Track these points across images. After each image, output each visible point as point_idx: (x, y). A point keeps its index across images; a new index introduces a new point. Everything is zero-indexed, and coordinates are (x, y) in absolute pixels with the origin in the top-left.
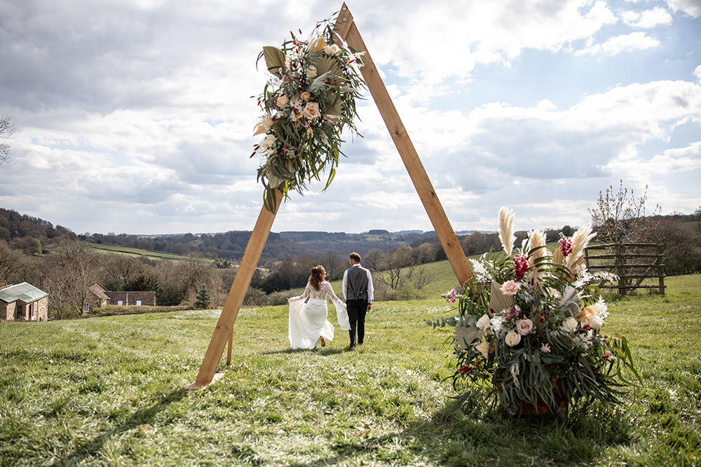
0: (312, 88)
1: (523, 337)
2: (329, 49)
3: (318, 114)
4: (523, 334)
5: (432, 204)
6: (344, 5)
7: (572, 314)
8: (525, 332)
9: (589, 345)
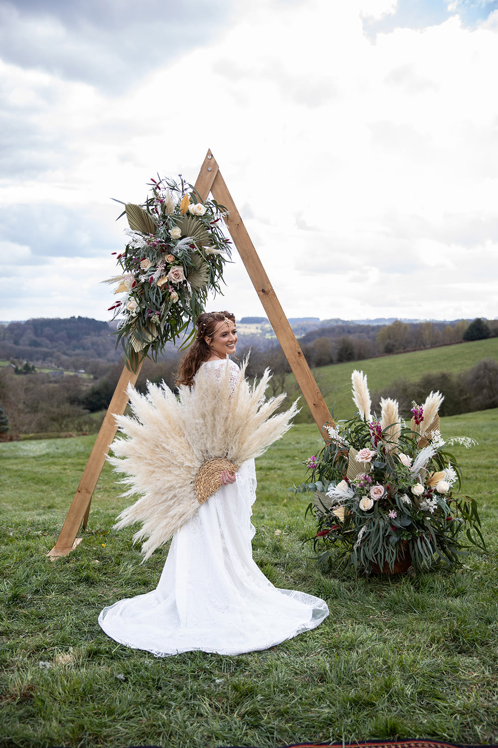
0: (176, 250)
1: (375, 502)
2: (193, 208)
3: (182, 278)
4: (375, 499)
5: (299, 364)
6: (209, 153)
7: (421, 480)
8: (376, 497)
9: (435, 509)
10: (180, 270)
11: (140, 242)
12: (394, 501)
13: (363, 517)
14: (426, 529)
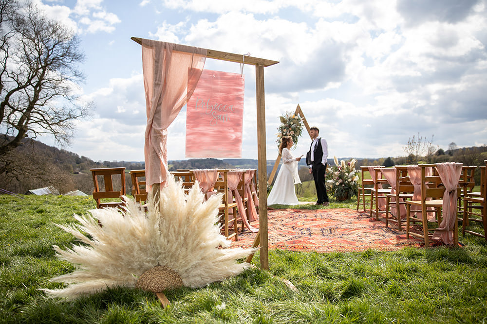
0: (292, 127)
2: (295, 117)
3: (293, 133)
4: (340, 183)
6: (298, 105)
7: (350, 178)
10: (293, 131)
11: (283, 125)
12: (344, 183)
13: (337, 187)
14: (351, 189)
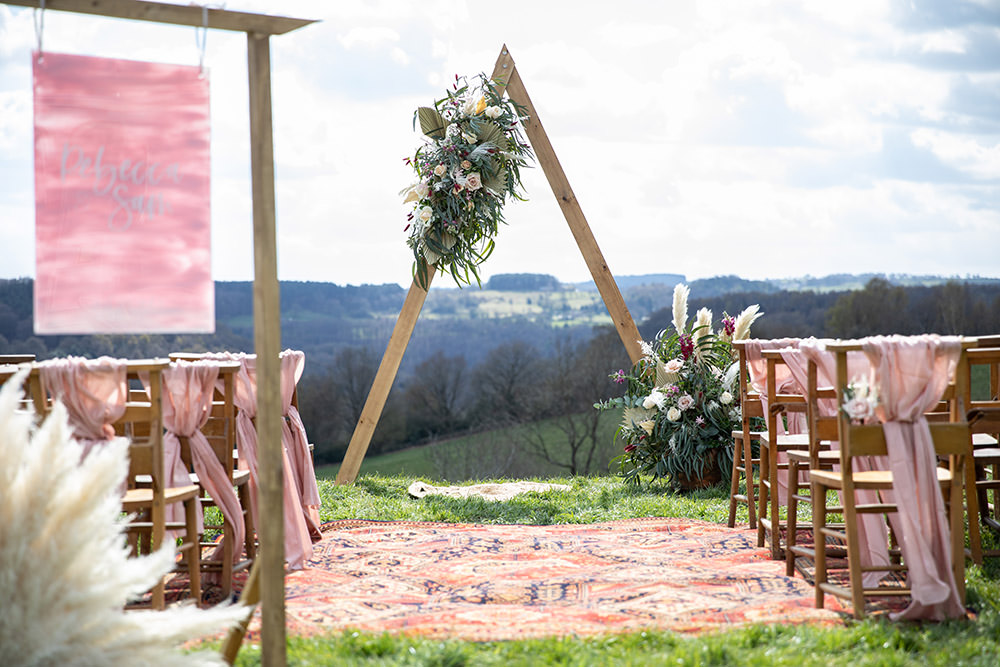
0: (472, 155)
1: (682, 412)
2: (489, 111)
3: (479, 185)
5: (604, 279)
6: (504, 48)
8: (684, 407)
10: (477, 176)
12: (701, 409)
13: (672, 427)
